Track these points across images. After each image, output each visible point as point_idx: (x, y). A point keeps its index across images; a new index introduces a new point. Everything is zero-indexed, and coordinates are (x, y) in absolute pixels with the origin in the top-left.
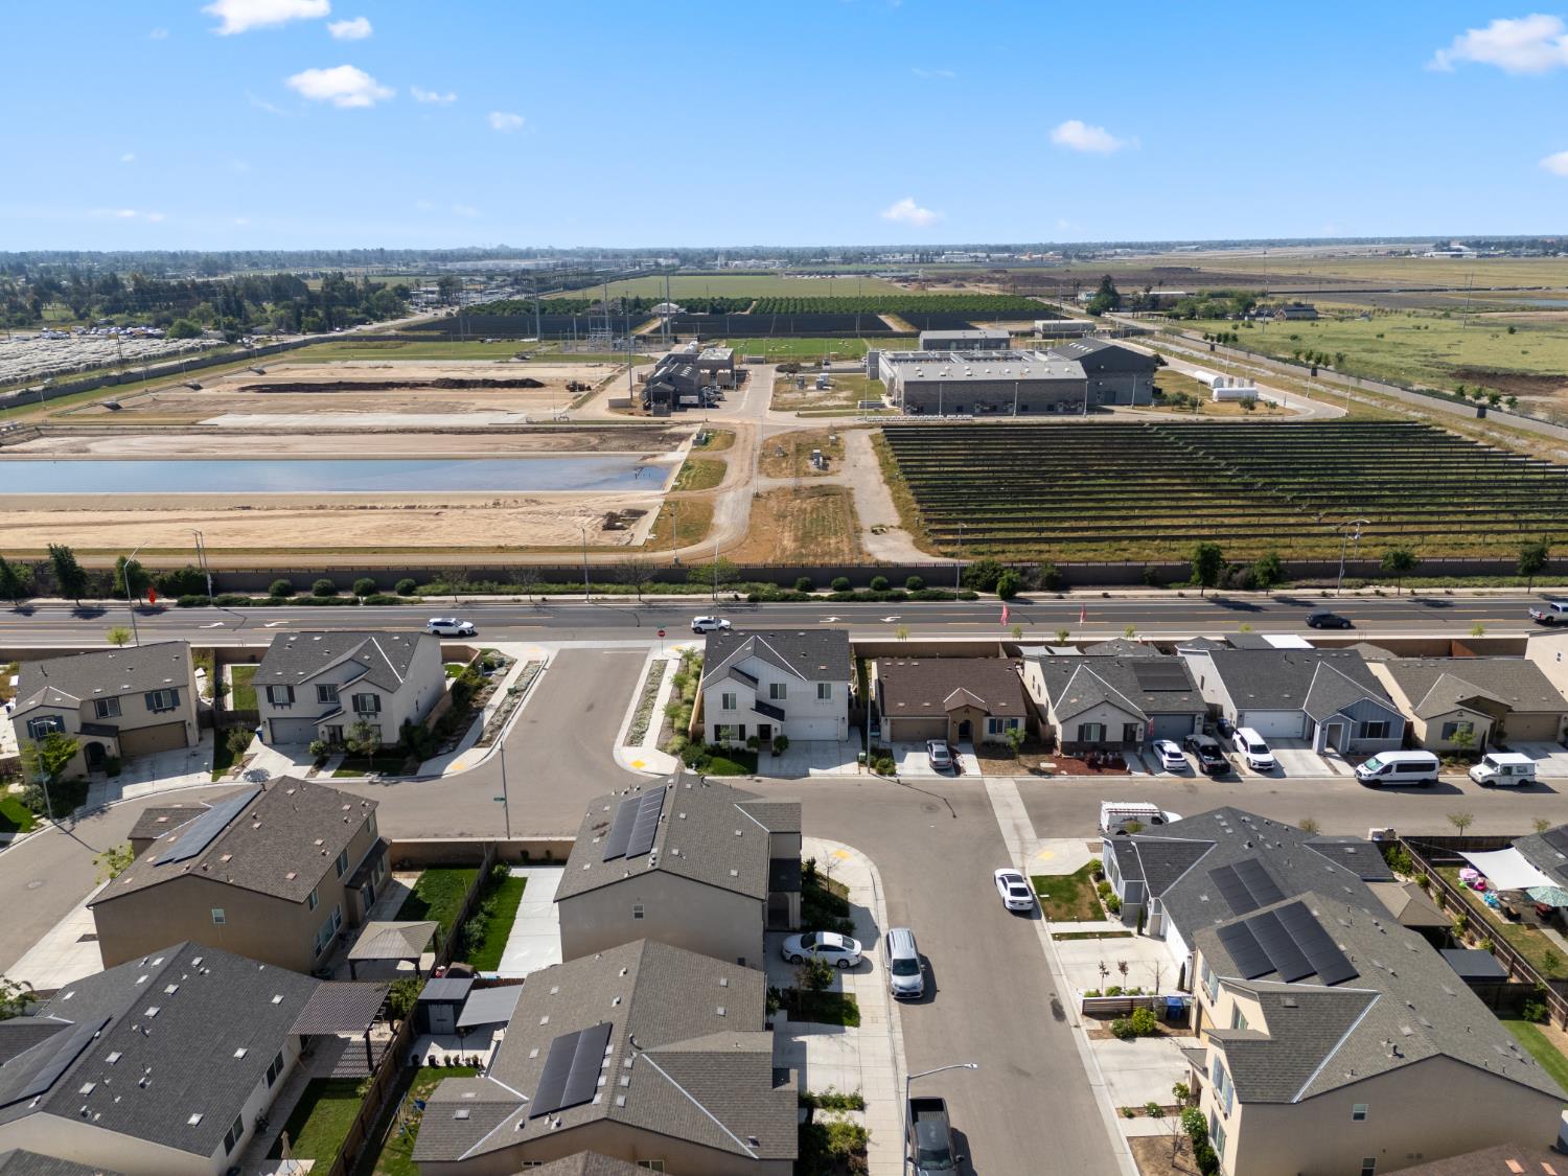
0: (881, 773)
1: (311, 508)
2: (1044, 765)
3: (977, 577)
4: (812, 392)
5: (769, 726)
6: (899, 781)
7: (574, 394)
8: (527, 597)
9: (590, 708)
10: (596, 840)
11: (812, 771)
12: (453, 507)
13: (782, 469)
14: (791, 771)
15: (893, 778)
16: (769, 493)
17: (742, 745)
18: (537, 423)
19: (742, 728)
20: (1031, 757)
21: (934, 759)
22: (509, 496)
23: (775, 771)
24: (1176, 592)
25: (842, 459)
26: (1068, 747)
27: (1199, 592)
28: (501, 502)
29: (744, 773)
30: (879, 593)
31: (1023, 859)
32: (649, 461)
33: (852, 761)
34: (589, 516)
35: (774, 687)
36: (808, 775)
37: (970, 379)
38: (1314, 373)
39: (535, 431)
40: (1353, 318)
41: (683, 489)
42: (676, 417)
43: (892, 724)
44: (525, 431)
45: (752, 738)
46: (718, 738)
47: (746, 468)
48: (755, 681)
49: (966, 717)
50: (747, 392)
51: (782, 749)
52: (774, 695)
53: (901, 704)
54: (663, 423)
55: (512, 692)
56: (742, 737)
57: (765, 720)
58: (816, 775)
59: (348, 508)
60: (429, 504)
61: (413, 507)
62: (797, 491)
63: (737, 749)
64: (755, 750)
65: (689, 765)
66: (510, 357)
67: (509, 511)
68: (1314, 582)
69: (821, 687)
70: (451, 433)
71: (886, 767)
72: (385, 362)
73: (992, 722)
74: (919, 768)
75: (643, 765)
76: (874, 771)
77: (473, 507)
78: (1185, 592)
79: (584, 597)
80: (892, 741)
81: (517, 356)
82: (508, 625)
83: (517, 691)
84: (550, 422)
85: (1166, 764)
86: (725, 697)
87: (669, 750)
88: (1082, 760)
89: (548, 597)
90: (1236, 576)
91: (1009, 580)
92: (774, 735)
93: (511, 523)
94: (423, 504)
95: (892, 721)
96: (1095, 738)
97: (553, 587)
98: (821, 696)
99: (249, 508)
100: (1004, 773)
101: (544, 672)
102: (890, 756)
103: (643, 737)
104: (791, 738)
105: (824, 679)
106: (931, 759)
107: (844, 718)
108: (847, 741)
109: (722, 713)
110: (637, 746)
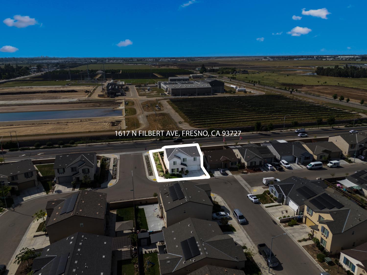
1: (30, 124)
2: (244, 171)
4: (147, 91)
6: (215, 178)
7: (87, 93)
8: (105, 143)
9: (136, 168)
10: (168, 197)
12: (70, 122)
13: (149, 110)
16: (149, 115)
17: (178, 173)
18: (82, 101)
19: (178, 169)
20: (241, 170)
21: (222, 172)
22: (84, 119)
24: (251, 133)
25: (163, 107)
26: (248, 167)
27: (256, 132)
28: (82, 120)
31: (251, 192)
32: (115, 109)
33: (203, 174)
34: (107, 123)
35: (184, 159)
37: (186, 88)
38: (254, 85)
39: (81, 103)
40: (255, 73)
41: (128, 115)
42: (116, 98)
44: (79, 103)
45: (180, 171)
46: (172, 172)
47: (140, 110)
49: (226, 162)
50: (131, 92)
51: (187, 173)
52: (184, 161)
53: (211, 161)
54: (114, 100)
55: (114, 166)
56: (178, 171)
57: (183, 167)
59: (41, 124)
60: (63, 122)
61: (59, 123)
62: (156, 115)
64: (181, 174)
66: (65, 85)
67: (85, 123)
68: (278, 129)
69: (194, 158)
70: (59, 104)
71: (212, 175)
72: (31, 87)
73: (231, 163)
74: (219, 175)
77: (75, 122)
78: (254, 132)
79: (119, 142)
80: (210, 169)
81: (67, 84)
82: (103, 150)
83: (115, 166)
84: (85, 100)
85: (269, 169)
86: (174, 162)
87: (160, 176)
88: (252, 169)
89: (110, 143)
90: (263, 129)
92: (185, 170)
93: (87, 126)
94: (62, 122)
95: (210, 165)
96: (254, 165)
97: (110, 140)
98: (194, 160)
99: (12, 125)
100: (237, 174)
101: (119, 161)
102: (211, 173)
103: (152, 174)
104: (189, 170)
105: (195, 156)
106: (221, 172)
107: (199, 165)
108: (200, 170)
109: (173, 166)
110: (152, 176)
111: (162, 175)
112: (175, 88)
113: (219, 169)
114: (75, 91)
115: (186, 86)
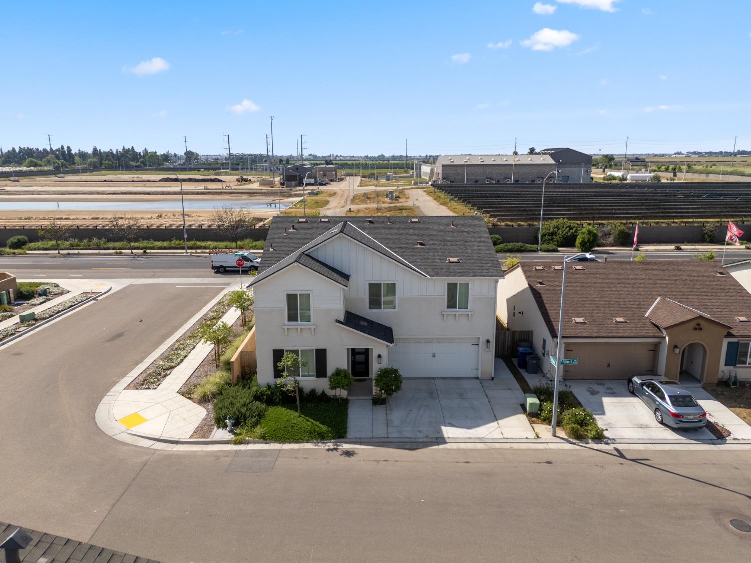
0: (578, 436)
4: (383, 181)
5: (366, 352)
6: (621, 455)
7: (240, 183)
8: (129, 251)
11: (448, 432)
13: (367, 203)
14: (408, 432)
15: (603, 447)
16: (358, 210)
17: (322, 385)
18: (211, 189)
19: (321, 355)
23: (380, 431)
25: (408, 198)
29: (322, 437)
32: (277, 201)
33: (514, 413)
35: (375, 291)
36: (441, 440)
39: (209, 193)
41: (297, 208)
42: (299, 188)
43: (567, 350)
44: (202, 193)
45: (338, 373)
46: (278, 373)
47: (343, 202)
48: (347, 277)
49: (695, 338)
50: (344, 183)
51: (389, 391)
52: (375, 302)
53: (579, 319)
54: (291, 190)
55: (23, 319)
56: (321, 372)
58: (456, 441)
62: (378, 209)
63: (313, 392)
64: (343, 393)
65: (220, 422)
66: (211, 174)
69: (452, 288)
71: (582, 423)
73: (730, 346)
74: (641, 426)
75: (143, 420)
76: (561, 433)
80: (565, 379)
81: (215, 174)
83: (33, 320)
84: (219, 189)
86: (292, 299)
87: (196, 396)
89: (150, 251)
91: (590, 232)
92: (375, 367)
95: (567, 345)
97: (159, 244)
98: (451, 304)
101: (94, 301)
102: (578, 404)
103: (166, 376)
104: (403, 373)
105: (455, 274)
106: (659, 410)
107: (488, 341)
108: (493, 379)
109: (286, 327)
110: (148, 388)
111: (210, 388)
112: (452, 164)
113: (637, 380)
114: (220, 181)
115: (482, 160)
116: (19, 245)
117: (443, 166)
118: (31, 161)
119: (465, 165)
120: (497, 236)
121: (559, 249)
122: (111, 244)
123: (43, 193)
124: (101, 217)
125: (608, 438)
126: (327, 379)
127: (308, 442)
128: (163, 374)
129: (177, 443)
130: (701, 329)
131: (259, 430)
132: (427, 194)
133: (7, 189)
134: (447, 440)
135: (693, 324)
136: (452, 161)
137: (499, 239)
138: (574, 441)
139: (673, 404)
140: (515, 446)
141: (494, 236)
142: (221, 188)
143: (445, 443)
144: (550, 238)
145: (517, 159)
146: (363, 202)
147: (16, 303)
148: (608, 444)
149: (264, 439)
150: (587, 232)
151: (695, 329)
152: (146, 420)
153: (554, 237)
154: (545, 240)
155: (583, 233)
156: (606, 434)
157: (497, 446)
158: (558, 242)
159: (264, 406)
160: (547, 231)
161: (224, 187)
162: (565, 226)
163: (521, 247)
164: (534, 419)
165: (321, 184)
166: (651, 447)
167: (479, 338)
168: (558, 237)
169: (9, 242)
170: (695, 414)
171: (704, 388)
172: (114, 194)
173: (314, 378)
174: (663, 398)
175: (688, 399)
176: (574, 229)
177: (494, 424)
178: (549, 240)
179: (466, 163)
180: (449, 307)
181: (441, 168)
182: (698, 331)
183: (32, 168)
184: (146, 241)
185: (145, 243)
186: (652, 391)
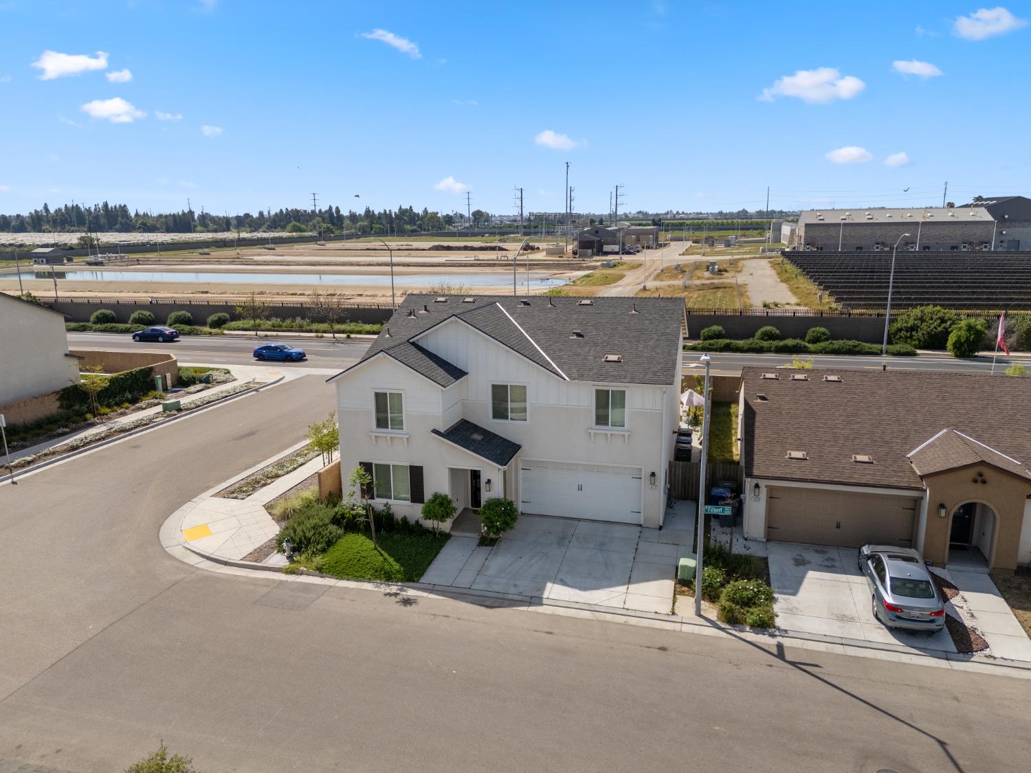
0: (732, 620)
3: (913, 328)
4: (720, 248)
5: (477, 475)
6: (780, 652)
8: (331, 334)
11: (554, 591)
12: (367, 296)
14: (499, 587)
15: (763, 639)
16: (657, 288)
17: (416, 513)
18: (483, 260)
19: (416, 474)
21: (889, 599)
25: (739, 272)
29: (389, 577)
30: (765, 344)
33: (662, 576)
35: (500, 394)
41: (575, 286)
42: (596, 258)
43: (770, 498)
44: (472, 265)
45: (438, 498)
46: (368, 491)
47: (643, 277)
48: (457, 373)
49: (975, 494)
50: (664, 250)
52: (500, 412)
53: (796, 455)
54: (584, 261)
55: (167, 408)
56: (417, 494)
57: (469, 460)
58: (556, 602)
59: (282, 295)
62: (686, 287)
63: (405, 520)
64: (444, 527)
65: (282, 545)
66: (495, 240)
69: (603, 400)
71: (748, 602)
72: (408, 243)
74: (843, 618)
76: (711, 611)
77: (383, 296)
80: (769, 539)
86: (380, 399)
89: (354, 335)
91: (970, 328)
92: (485, 496)
94: (343, 293)
95: (771, 489)
99: (207, 292)
101: (250, 393)
102: (764, 576)
103: (264, 485)
104: (521, 508)
105: (605, 378)
106: (877, 596)
107: (653, 474)
108: (661, 528)
109: (373, 435)
110: (236, 498)
111: (296, 504)
112: (822, 222)
113: (863, 551)
114: (501, 249)
115: (870, 217)
116: (219, 324)
117: (807, 225)
118: (294, 226)
119: (839, 224)
120: (823, 329)
121: (919, 351)
122: (315, 326)
123: (292, 263)
124: (339, 293)
125: (779, 629)
126: (421, 506)
127: (369, 581)
128: (263, 482)
129: (226, 563)
130: (984, 482)
131: (318, 560)
132: (771, 267)
133: (256, 258)
134: (545, 601)
135: (972, 473)
136: (821, 218)
137: (824, 334)
138: (723, 626)
139: (894, 590)
140: (633, 621)
141: (818, 328)
142: (496, 258)
143: (541, 604)
144: (908, 334)
145: (929, 214)
146: (674, 277)
147: (174, 389)
148: (773, 636)
149: (321, 571)
150: (965, 328)
151: (976, 481)
152: (211, 534)
153: (914, 333)
154: (901, 337)
155: (960, 329)
156: (779, 622)
157: (609, 617)
158: (920, 341)
159: (340, 531)
160: (905, 325)
161: (499, 258)
162: (935, 317)
163: (855, 346)
164: (685, 589)
165: (629, 253)
166: (839, 649)
167: (641, 469)
168: (920, 334)
169: (210, 320)
170: (921, 609)
171: (990, 575)
172: (369, 265)
173: (408, 503)
174: (883, 580)
175: (923, 586)
176: (949, 323)
177: (623, 588)
178: (906, 338)
179: (844, 221)
180: (598, 423)
181: (803, 229)
182: (979, 485)
183: (294, 234)
184: (355, 324)
185: (352, 326)
186: (875, 568)
